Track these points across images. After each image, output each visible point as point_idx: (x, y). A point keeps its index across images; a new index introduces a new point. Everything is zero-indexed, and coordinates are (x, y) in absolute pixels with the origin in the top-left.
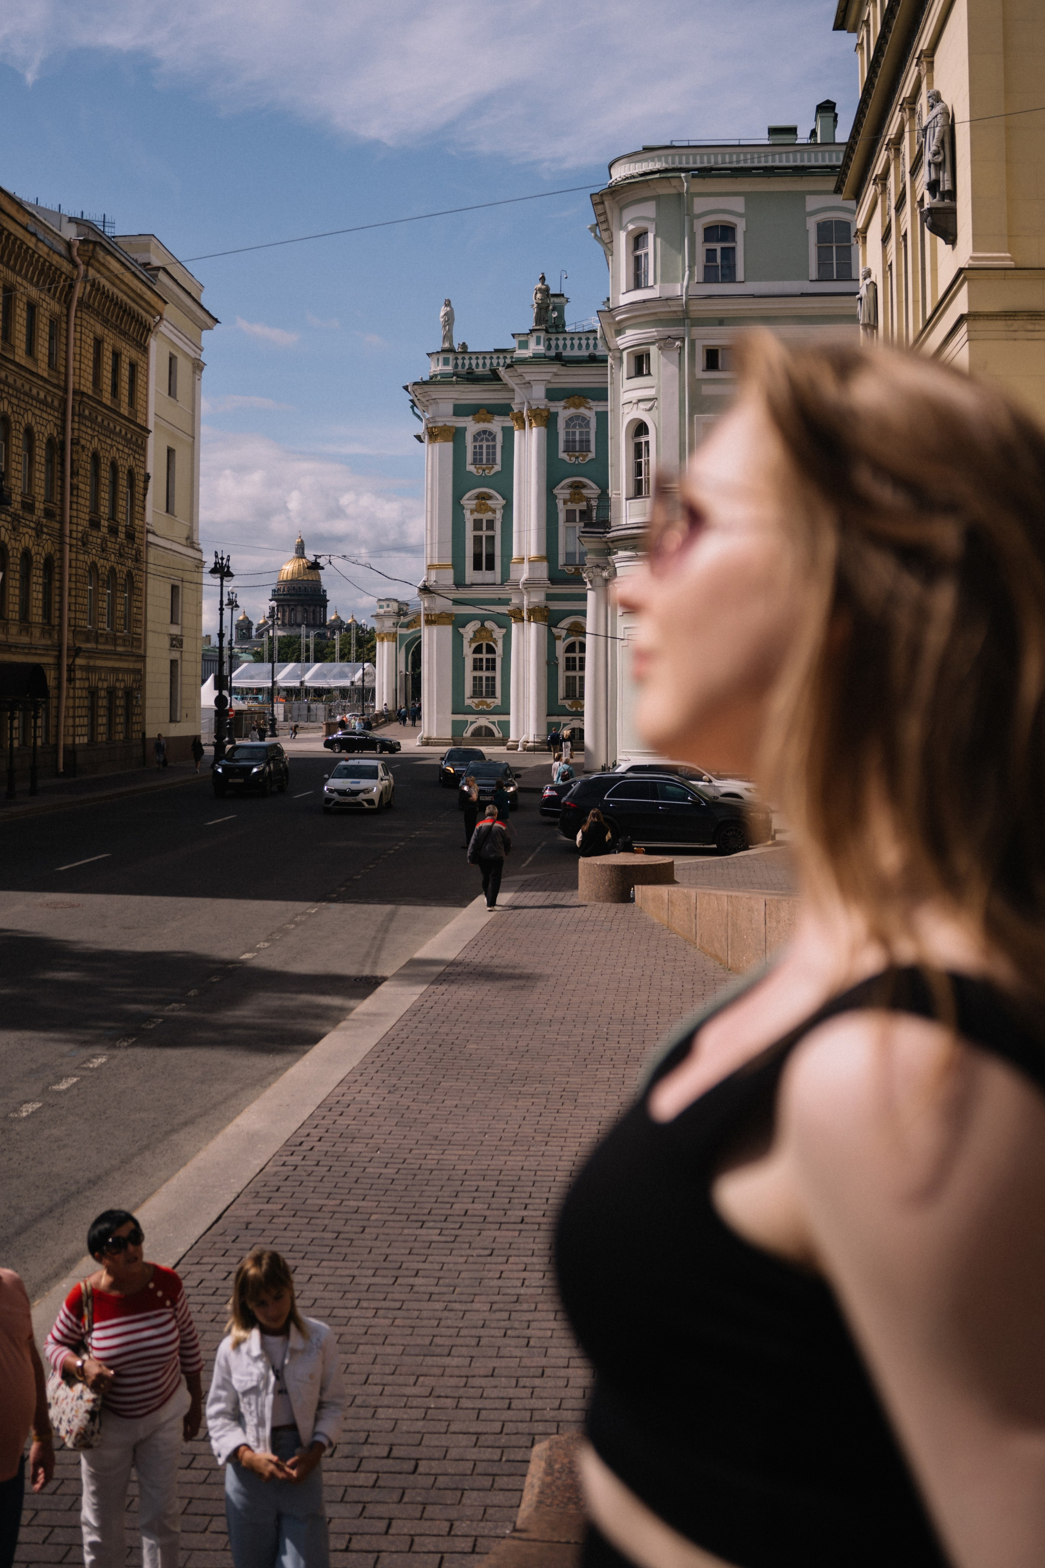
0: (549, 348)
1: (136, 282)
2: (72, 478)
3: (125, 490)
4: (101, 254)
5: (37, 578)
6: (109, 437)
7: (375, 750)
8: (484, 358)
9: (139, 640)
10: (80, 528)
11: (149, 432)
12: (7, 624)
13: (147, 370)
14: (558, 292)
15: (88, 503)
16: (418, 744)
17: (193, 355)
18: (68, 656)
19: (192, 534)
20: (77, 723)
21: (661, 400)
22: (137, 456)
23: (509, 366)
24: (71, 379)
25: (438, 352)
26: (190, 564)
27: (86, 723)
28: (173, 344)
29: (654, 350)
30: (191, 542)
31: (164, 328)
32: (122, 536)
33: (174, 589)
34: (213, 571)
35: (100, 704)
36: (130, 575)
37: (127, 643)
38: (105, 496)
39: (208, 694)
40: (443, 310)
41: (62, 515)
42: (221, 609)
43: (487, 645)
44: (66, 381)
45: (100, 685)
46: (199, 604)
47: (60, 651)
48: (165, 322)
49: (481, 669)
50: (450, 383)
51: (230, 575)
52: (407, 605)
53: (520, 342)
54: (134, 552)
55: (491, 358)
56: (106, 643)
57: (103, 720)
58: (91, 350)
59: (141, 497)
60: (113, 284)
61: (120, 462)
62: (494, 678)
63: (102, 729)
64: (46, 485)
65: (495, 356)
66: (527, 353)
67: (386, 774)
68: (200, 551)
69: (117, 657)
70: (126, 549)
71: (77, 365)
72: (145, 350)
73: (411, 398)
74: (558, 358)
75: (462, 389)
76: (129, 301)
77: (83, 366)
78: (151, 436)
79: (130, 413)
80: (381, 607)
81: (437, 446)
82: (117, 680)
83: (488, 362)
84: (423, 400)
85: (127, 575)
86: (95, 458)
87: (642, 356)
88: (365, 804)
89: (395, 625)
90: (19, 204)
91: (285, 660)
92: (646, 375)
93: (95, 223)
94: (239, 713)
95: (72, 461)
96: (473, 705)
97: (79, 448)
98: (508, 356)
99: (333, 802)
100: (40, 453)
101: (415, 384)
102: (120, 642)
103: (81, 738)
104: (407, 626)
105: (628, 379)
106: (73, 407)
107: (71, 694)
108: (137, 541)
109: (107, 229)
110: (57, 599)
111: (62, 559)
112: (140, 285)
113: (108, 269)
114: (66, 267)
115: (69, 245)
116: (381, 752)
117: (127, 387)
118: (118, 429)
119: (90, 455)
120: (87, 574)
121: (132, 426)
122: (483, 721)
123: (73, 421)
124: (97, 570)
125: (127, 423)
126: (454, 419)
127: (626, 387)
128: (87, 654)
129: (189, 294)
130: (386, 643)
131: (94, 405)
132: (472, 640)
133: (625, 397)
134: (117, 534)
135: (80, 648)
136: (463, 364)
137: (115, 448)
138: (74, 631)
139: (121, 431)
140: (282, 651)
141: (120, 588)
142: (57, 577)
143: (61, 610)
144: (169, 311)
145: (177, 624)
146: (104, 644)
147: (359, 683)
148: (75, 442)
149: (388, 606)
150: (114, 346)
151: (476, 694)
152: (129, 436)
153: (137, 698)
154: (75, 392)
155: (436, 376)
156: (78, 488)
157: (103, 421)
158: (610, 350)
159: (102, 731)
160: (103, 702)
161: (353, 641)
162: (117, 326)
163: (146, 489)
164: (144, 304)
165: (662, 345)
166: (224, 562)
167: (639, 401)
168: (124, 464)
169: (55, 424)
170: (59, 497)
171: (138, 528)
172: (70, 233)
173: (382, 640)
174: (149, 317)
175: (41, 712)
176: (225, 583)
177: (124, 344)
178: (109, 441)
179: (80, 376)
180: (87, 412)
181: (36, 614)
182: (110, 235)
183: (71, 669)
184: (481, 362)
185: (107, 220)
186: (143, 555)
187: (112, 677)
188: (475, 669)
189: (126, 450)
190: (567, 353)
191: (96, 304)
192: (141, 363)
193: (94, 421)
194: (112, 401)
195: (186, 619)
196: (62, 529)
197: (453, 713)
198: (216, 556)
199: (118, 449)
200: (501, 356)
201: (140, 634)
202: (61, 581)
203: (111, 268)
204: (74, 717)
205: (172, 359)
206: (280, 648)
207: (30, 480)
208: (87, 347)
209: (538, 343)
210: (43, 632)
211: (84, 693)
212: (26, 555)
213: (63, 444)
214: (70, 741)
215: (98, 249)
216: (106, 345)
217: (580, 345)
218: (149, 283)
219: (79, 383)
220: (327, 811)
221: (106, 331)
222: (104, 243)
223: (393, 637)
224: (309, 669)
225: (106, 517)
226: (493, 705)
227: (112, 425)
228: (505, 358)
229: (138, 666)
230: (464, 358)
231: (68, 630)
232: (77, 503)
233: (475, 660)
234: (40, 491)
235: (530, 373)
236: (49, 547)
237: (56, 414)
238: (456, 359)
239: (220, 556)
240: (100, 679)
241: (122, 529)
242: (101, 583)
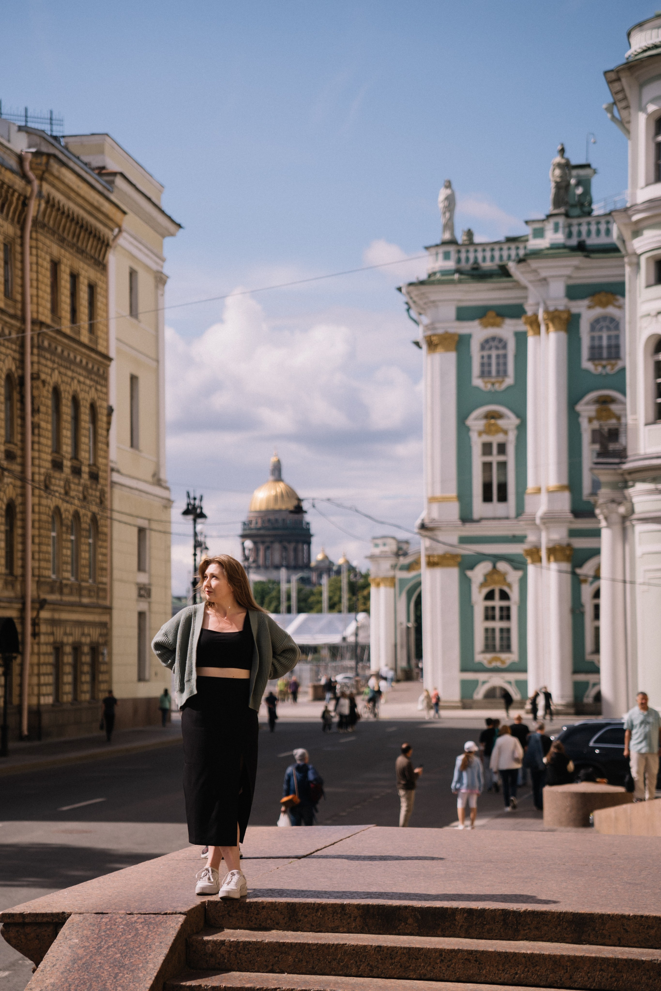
0: (569, 235)
1: (90, 192)
2: (33, 416)
3: (87, 425)
4: (55, 167)
5: (0, 525)
6: (69, 369)
8: (492, 250)
9: (105, 589)
10: (43, 470)
11: (110, 359)
13: (107, 290)
14: (582, 163)
15: (50, 442)
17: (154, 266)
18: (32, 609)
19: (159, 470)
20: (42, 681)
22: (99, 387)
23: (521, 260)
24: (29, 307)
25: (437, 245)
26: (156, 503)
27: (51, 681)
28: (133, 258)
30: (157, 479)
31: (123, 241)
32: (85, 476)
33: (141, 530)
34: (184, 512)
35: (65, 661)
36: (94, 519)
37: (92, 594)
38: (67, 433)
41: (24, 457)
43: (501, 590)
44: (23, 310)
45: (65, 640)
46: (168, 548)
47: (24, 604)
48: (124, 234)
49: (494, 619)
50: (452, 282)
51: (203, 516)
52: (407, 544)
53: (534, 229)
54: (98, 494)
55: (501, 249)
56: (71, 594)
57: (68, 679)
58: (48, 274)
59: (104, 433)
60: (68, 198)
61: (82, 396)
62: (509, 630)
63: (67, 688)
64: (6, 424)
65: (505, 247)
66: (543, 244)
68: (167, 488)
69: (83, 609)
70: (90, 491)
71: (34, 292)
72: (103, 267)
73: (406, 300)
74: (581, 248)
75: (466, 289)
77: (41, 293)
78: (113, 363)
79: (91, 340)
80: (376, 546)
81: (437, 356)
82: (83, 634)
83: (497, 253)
85: (91, 520)
86: (56, 392)
89: (393, 567)
95: (33, 398)
96: (485, 662)
97: (38, 383)
98: (521, 247)
101: (410, 284)
102: (85, 592)
103: (47, 698)
104: (407, 568)
105: (647, 286)
106: (32, 339)
107: (36, 650)
108: (102, 481)
110: (20, 547)
111: (24, 504)
112: (95, 194)
113: (62, 182)
114: (19, 184)
115: (22, 159)
117: (86, 311)
118: (78, 359)
119: (51, 390)
120: (50, 519)
122: (497, 680)
123: (32, 354)
124: (61, 515)
125: (88, 352)
126: (457, 324)
127: (645, 296)
128: (52, 607)
130: (382, 590)
131: (54, 335)
132: (482, 585)
134: (80, 474)
135: (44, 601)
136: (468, 258)
137: (76, 381)
138: (38, 582)
139: (81, 361)
141: (84, 533)
142: (19, 524)
143: (24, 559)
144: (128, 221)
145: (144, 571)
146: (68, 595)
147: (352, 639)
148: (35, 377)
149: (385, 545)
150: (70, 268)
151: (489, 647)
152: (90, 366)
153: (103, 654)
154: (33, 323)
155: (435, 274)
156: (39, 427)
157: (63, 351)
159: (67, 691)
160: (68, 659)
161: (345, 587)
162: (74, 244)
163: (109, 423)
164: (99, 216)
166: (196, 501)
168: (85, 398)
169: (14, 359)
170: (19, 437)
171: (102, 467)
172: (24, 146)
173: (378, 585)
174: (107, 230)
176: (198, 525)
177: (82, 265)
178: (69, 373)
179: (38, 304)
180: (46, 344)
181: (0, 564)
182: (58, 138)
183: (35, 623)
184: (488, 254)
186: (108, 496)
187: (78, 632)
188: (486, 618)
189: (88, 382)
190: (592, 241)
191: (51, 223)
192: (100, 283)
193: (53, 352)
194: (72, 328)
195: (154, 565)
196: (23, 472)
197: (461, 671)
198: (188, 496)
199: (79, 382)
200: (513, 247)
201: (105, 584)
202: (24, 527)
203: (66, 180)
204: (39, 675)
205: (133, 274)
208: (43, 271)
209: (556, 231)
210: (6, 584)
211: (50, 649)
213: (22, 379)
214: (34, 701)
215: (51, 161)
216: (62, 267)
218: (105, 193)
219: (38, 312)
221: (63, 252)
222: (58, 154)
223: (391, 582)
225: (69, 456)
226: (508, 662)
227: (72, 355)
228: (517, 249)
229: (104, 618)
230: (468, 251)
231: (33, 581)
232: (39, 443)
233: (486, 608)
234: (0, 431)
235: (546, 267)
236: (11, 491)
237: (14, 347)
238: (459, 252)
239: (191, 495)
240: (66, 634)
241: (85, 469)
242: (64, 529)
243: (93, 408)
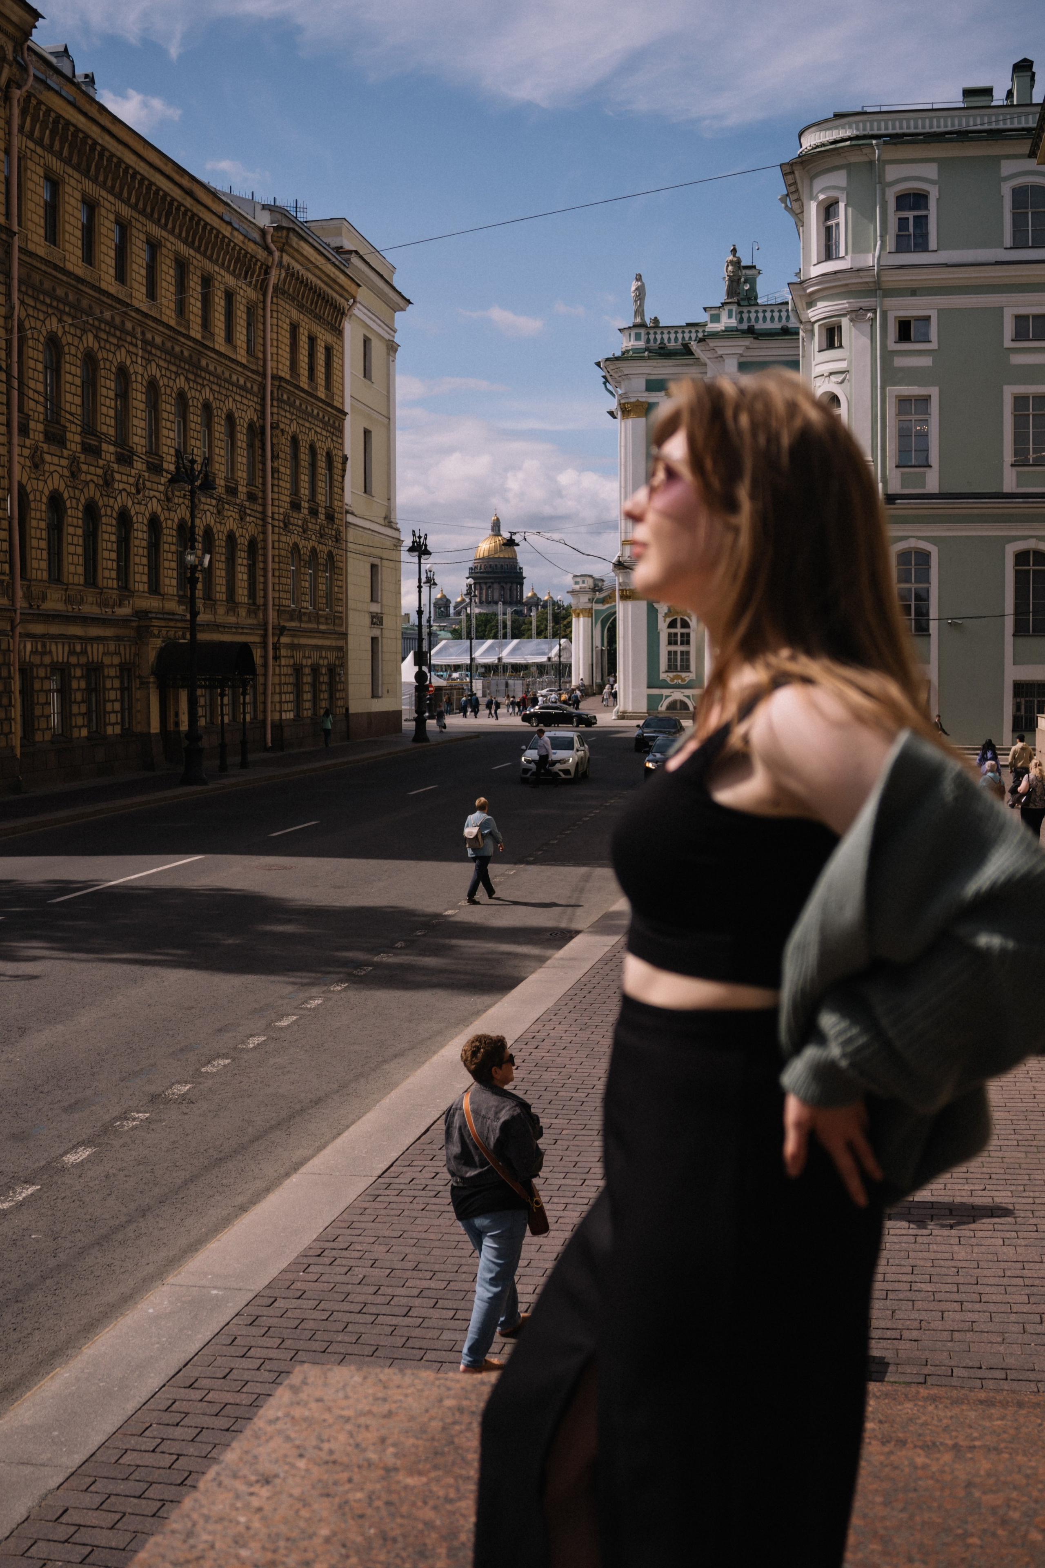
0: (741, 321)
1: (330, 266)
2: (272, 461)
3: (323, 471)
4: (294, 240)
5: (242, 559)
6: (308, 421)
7: (572, 723)
8: (676, 332)
9: (341, 618)
10: (282, 510)
11: (345, 414)
12: (215, 605)
13: (342, 353)
14: (750, 264)
15: (288, 486)
16: (614, 717)
17: (387, 337)
18: (273, 634)
19: (390, 514)
20: (283, 699)
21: (853, 372)
22: (334, 438)
23: (701, 340)
24: (269, 364)
25: (630, 328)
26: (389, 543)
27: (292, 699)
28: (367, 326)
29: (845, 322)
30: (389, 522)
31: (357, 311)
32: (322, 517)
33: (374, 567)
34: (411, 550)
35: (305, 681)
36: (330, 555)
37: (329, 621)
38: (304, 478)
39: (408, 670)
40: (634, 285)
41: (264, 498)
42: (420, 587)
43: (682, 619)
44: (265, 367)
45: (304, 662)
46: (398, 583)
47: (266, 630)
48: (358, 305)
49: (676, 643)
50: (642, 358)
51: (428, 553)
52: (602, 580)
53: (712, 316)
54: (334, 533)
55: (683, 332)
56: (309, 621)
57: (308, 696)
58: (288, 335)
59: (340, 479)
60: (308, 270)
61: (319, 445)
62: (688, 653)
63: (307, 705)
64: (248, 468)
65: (687, 330)
66: (719, 327)
67: (582, 744)
68: (398, 530)
69: (321, 635)
70: (326, 530)
71: (275, 350)
72: (339, 332)
73: (604, 374)
74: (751, 331)
75: (655, 364)
76: (323, 285)
77: (280, 352)
78: (348, 418)
79: (327, 396)
80: (577, 583)
81: (630, 422)
82: (321, 657)
83: (680, 336)
84: (616, 376)
85: (328, 555)
86: (295, 441)
87: (834, 328)
88: (561, 773)
89: (591, 600)
90: (213, 194)
91: (482, 637)
92: (838, 347)
93: (288, 209)
94: (439, 689)
95: (272, 445)
96: (668, 680)
97: (278, 432)
98: (700, 330)
99: (530, 773)
100: (242, 438)
101: (607, 360)
102: (322, 620)
103: (288, 714)
104: (603, 601)
105: (819, 351)
106: (272, 392)
107: (277, 672)
108: (337, 521)
109: (299, 215)
110: (262, 579)
111: (265, 540)
112: (333, 269)
113: (302, 255)
114: (261, 254)
115: (263, 232)
116: (577, 726)
117: (323, 370)
118: (315, 412)
119: (289, 438)
120: (289, 555)
121: (329, 409)
122: (677, 695)
123: (272, 406)
124: (299, 551)
125: (324, 406)
126: (647, 394)
127: (817, 360)
128: (291, 633)
129: (381, 276)
130: (581, 619)
131: (292, 389)
132: (666, 615)
133: (817, 370)
134: (317, 515)
135: (284, 628)
136: (655, 339)
137: (313, 432)
138: (278, 610)
139: (318, 414)
140: (480, 629)
141: (321, 568)
142: (261, 558)
143: (265, 590)
144: (362, 294)
145: (377, 602)
146: (306, 622)
147: (556, 659)
148: (275, 427)
149: (583, 582)
150: (309, 331)
151: (671, 668)
152: (326, 419)
153: (339, 674)
154: (273, 378)
155: (628, 351)
156: (278, 472)
157: (301, 404)
158: (801, 322)
159: (307, 707)
160: (308, 679)
161: (550, 617)
162: (312, 311)
163: (344, 470)
164: (337, 288)
165: (854, 317)
166: (422, 540)
167: (831, 374)
168: (322, 447)
169: (255, 410)
170: (261, 480)
171: (338, 509)
172: (264, 220)
173: (578, 616)
174: (343, 300)
175: (249, 690)
176: (422, 561)
177: (319, 329)
178: (307, 424)
179: (277, 361)
180: (285, 397)
181: (242, 594)
182: (302, 220)
183: (276, 648)
184: (673, 336)
185: (299, 206)
186: (343, 535)
187: (316, 654)
188: (670, 643)
189: (324, 433)
190: (760, 326)
191: (291, 290)
192: (336, 347)
193: (292, 405)
194: (309, 385)
195: (386, 597)
196: (264, 513)
197: (649, 687)
198: (414, 535)
199: (316, 432)
200: (693, 330)
201: (341, 613)
202: (265, 562)
203: (305, 253)
204: (280, 694)
205: (366, 341)
206: (478, 626)
207: (232, 465)
208: (283, 332)
209: (730, 316)
210: (249, 612)
211: (290, 671)
212: (231, 538)
213: (263, 428)
214: (277, 716)
215: (291, 235)
216: (301, 330)
217: (772, 318)
218: (342, 267)
219: (277, 368)
220: (524, 781)
221: (302, 316)
222: (297, 229)
223: (589, 612)
224: (507, 645)
225: (306, 498)
226: (687, 679)
227: (309, 408)
228: (697, 332)
229: (340, 643)
230: (655, 333)
231: (273, 610)
232: (278, 486)
233: (670, 635)
234: (242, 475)
235: (722, 347)
236: (252, 530)
237: (256, 399)
238: (648, 334)
239: (417, 535)
240: (304, 657)
241: (322, 510)
242: (302, 563)
243: (329, 455)
